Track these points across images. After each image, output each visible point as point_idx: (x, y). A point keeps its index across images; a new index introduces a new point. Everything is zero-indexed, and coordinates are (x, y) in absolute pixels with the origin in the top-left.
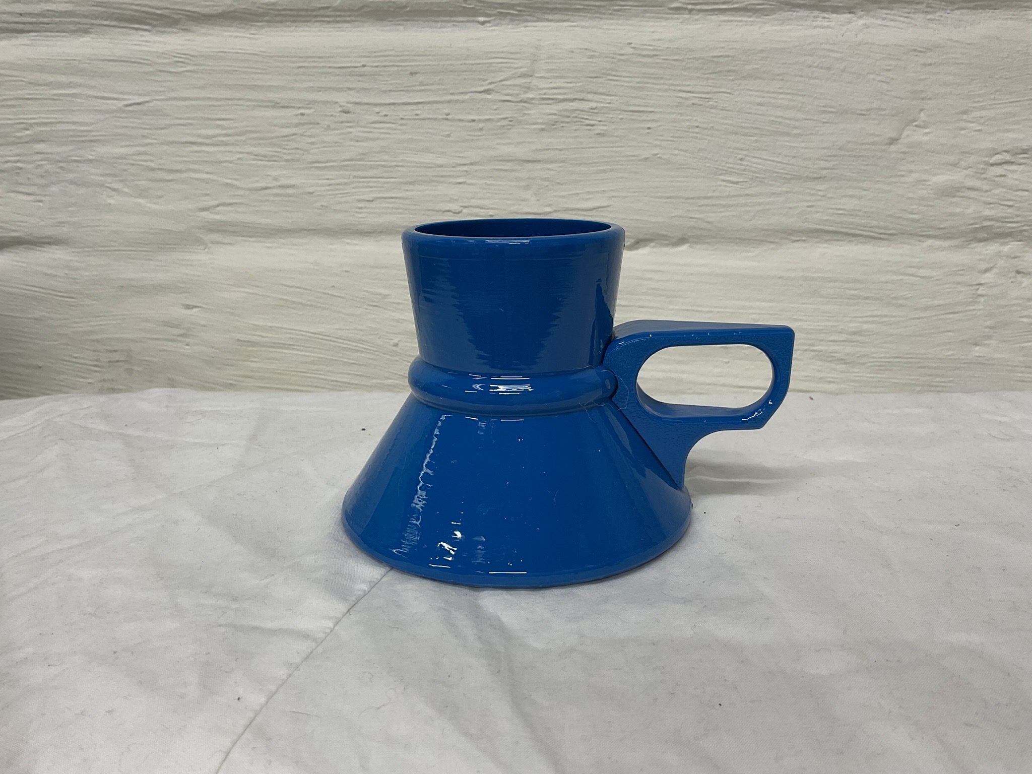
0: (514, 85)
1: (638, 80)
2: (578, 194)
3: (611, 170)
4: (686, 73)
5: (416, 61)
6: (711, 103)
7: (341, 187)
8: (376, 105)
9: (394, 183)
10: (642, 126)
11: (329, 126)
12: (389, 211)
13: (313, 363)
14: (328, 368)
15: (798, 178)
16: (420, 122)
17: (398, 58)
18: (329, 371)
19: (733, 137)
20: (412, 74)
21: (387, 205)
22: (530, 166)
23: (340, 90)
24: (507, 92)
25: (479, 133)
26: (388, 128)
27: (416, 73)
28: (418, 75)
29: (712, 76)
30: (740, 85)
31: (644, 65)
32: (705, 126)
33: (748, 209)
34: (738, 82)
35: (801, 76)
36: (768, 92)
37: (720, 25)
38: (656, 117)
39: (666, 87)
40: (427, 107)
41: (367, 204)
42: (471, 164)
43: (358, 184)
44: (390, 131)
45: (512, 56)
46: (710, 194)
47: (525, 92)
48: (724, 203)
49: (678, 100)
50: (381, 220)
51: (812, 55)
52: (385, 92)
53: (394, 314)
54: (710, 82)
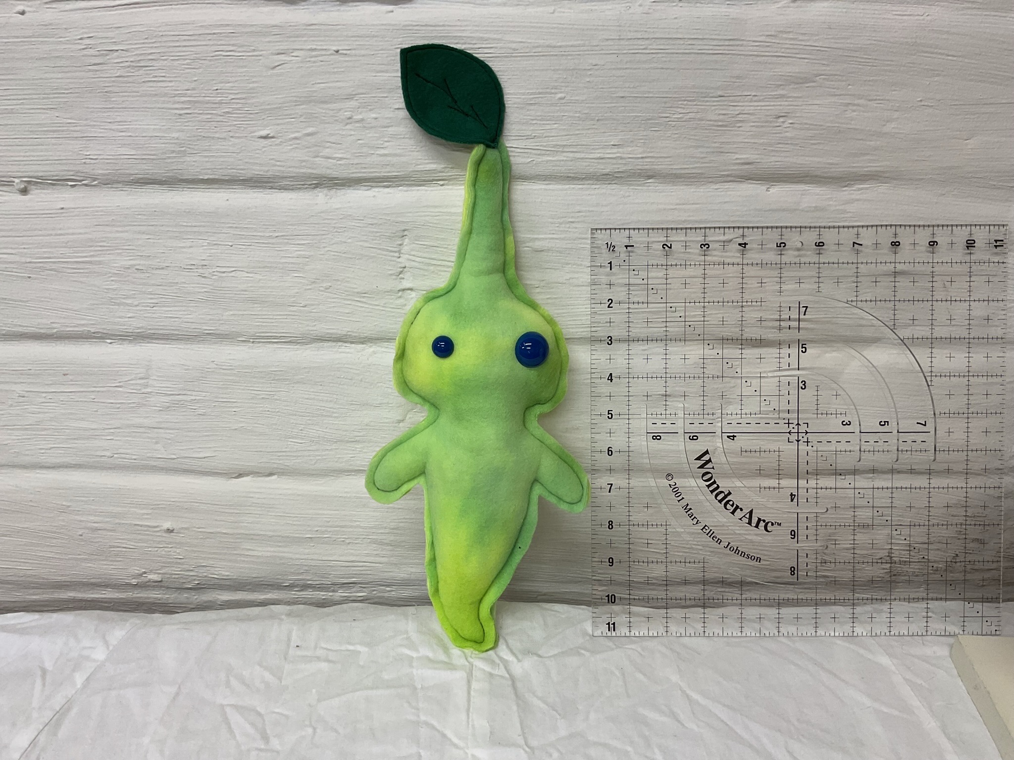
0: (136, 384)
1: (222, 383)
2: (192, 449)
3: (213, 435)
4: (254, 380)
5: (66, 367)
6: (275, 397)
7: (26, 441)
8: (43, 392)
9: (63, 439)
10: (230, 410)
11: (12, 404)
12: (61, 455)
13: (25, 545)
14: (36, 549)
15: (341, 441)
16: (75, 403)
17: (53, 365)
18: (38, 550)
19: (294, 417)
20: (64, 375)
21: (61, 452)
22: (156, 430)
23: (16, 383)
24: (132, 387)
25: (118, 410)
26: (53, 406)
27: (67, 374)
28: (68, 376)
29: (273, 382)
30: (293, 387)
31: (225, 375)
32: (274, 410)
33: (311, 458)
34: (292, 385)
35: (333, 383)
36: (313, 392)
37: (275, 350)
38: (238, 405)
39: (242, 388)
40: (78, 394)
41: (47, 451)
42: (115, 428)
43: (38, 439)
44: (54, 408)
45: (132, 366)
46: (283, 450)
47: (145, 388)
48: (295, 454)
49: (253, 395)
50: (58, 460)
51: (339, 371)
52: (48, 385)
53: (76, 517)
54: (273, 385)
